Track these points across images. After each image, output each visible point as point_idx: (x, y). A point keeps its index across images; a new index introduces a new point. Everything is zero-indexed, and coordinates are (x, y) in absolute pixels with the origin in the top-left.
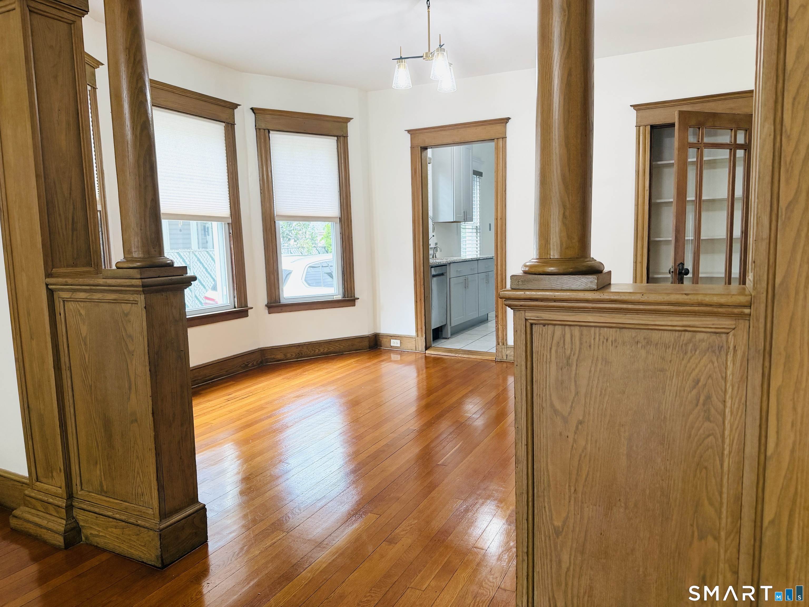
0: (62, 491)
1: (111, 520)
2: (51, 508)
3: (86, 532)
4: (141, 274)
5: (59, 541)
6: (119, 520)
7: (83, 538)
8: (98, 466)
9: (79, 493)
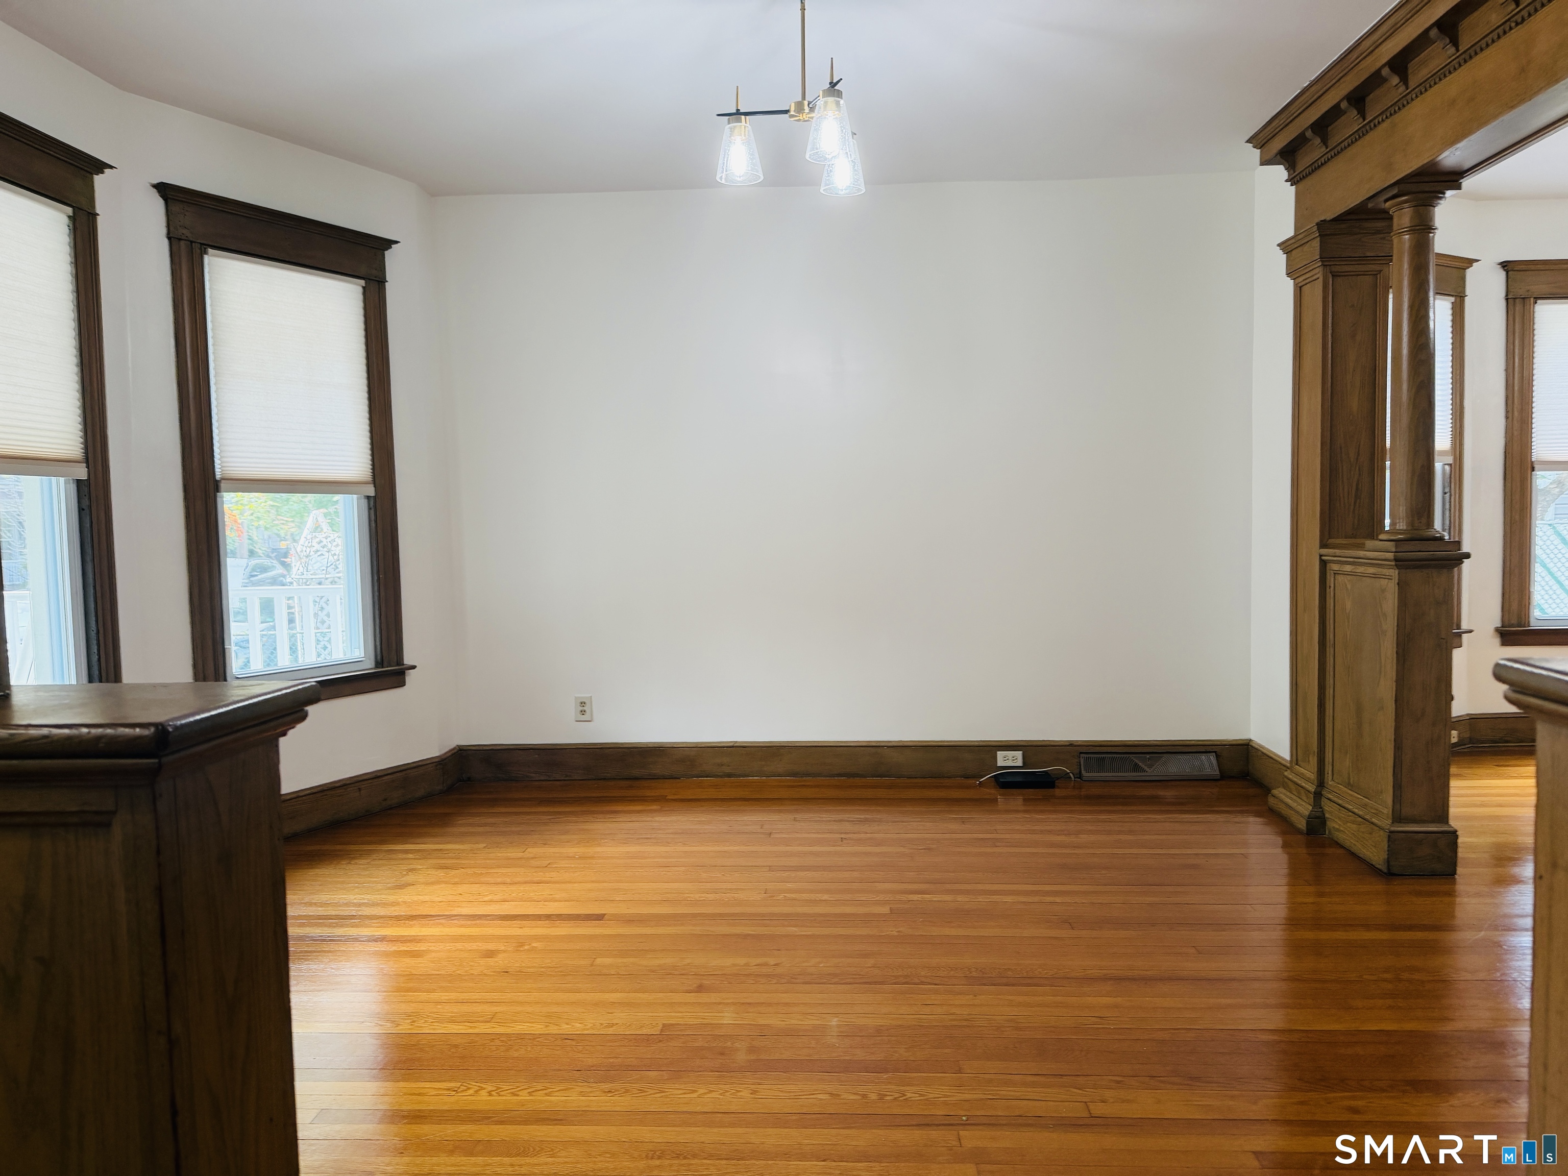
0: (1313, 776)
1: (1350, 814)
2: (1302, 791)
3: (1330, 824)
4: (1396, 547)
5: (1302, 824)
6: (1357, 815)
7: (1327, 832)
8: (1348, 755)
9: (1330, 782)
